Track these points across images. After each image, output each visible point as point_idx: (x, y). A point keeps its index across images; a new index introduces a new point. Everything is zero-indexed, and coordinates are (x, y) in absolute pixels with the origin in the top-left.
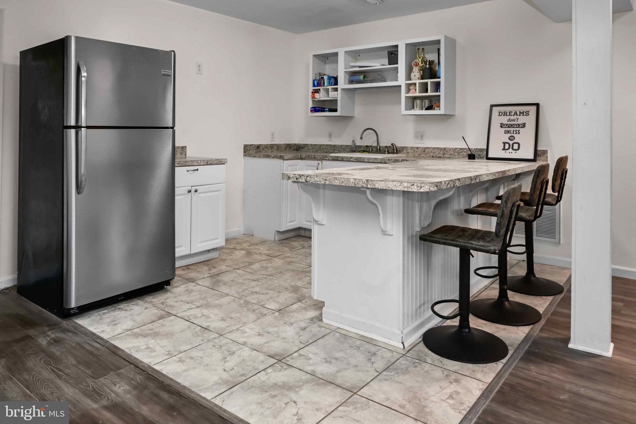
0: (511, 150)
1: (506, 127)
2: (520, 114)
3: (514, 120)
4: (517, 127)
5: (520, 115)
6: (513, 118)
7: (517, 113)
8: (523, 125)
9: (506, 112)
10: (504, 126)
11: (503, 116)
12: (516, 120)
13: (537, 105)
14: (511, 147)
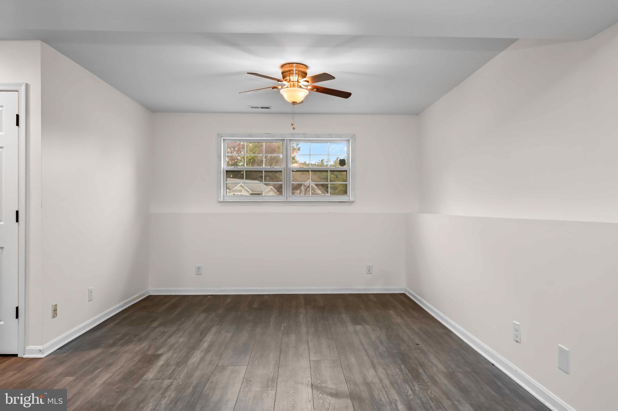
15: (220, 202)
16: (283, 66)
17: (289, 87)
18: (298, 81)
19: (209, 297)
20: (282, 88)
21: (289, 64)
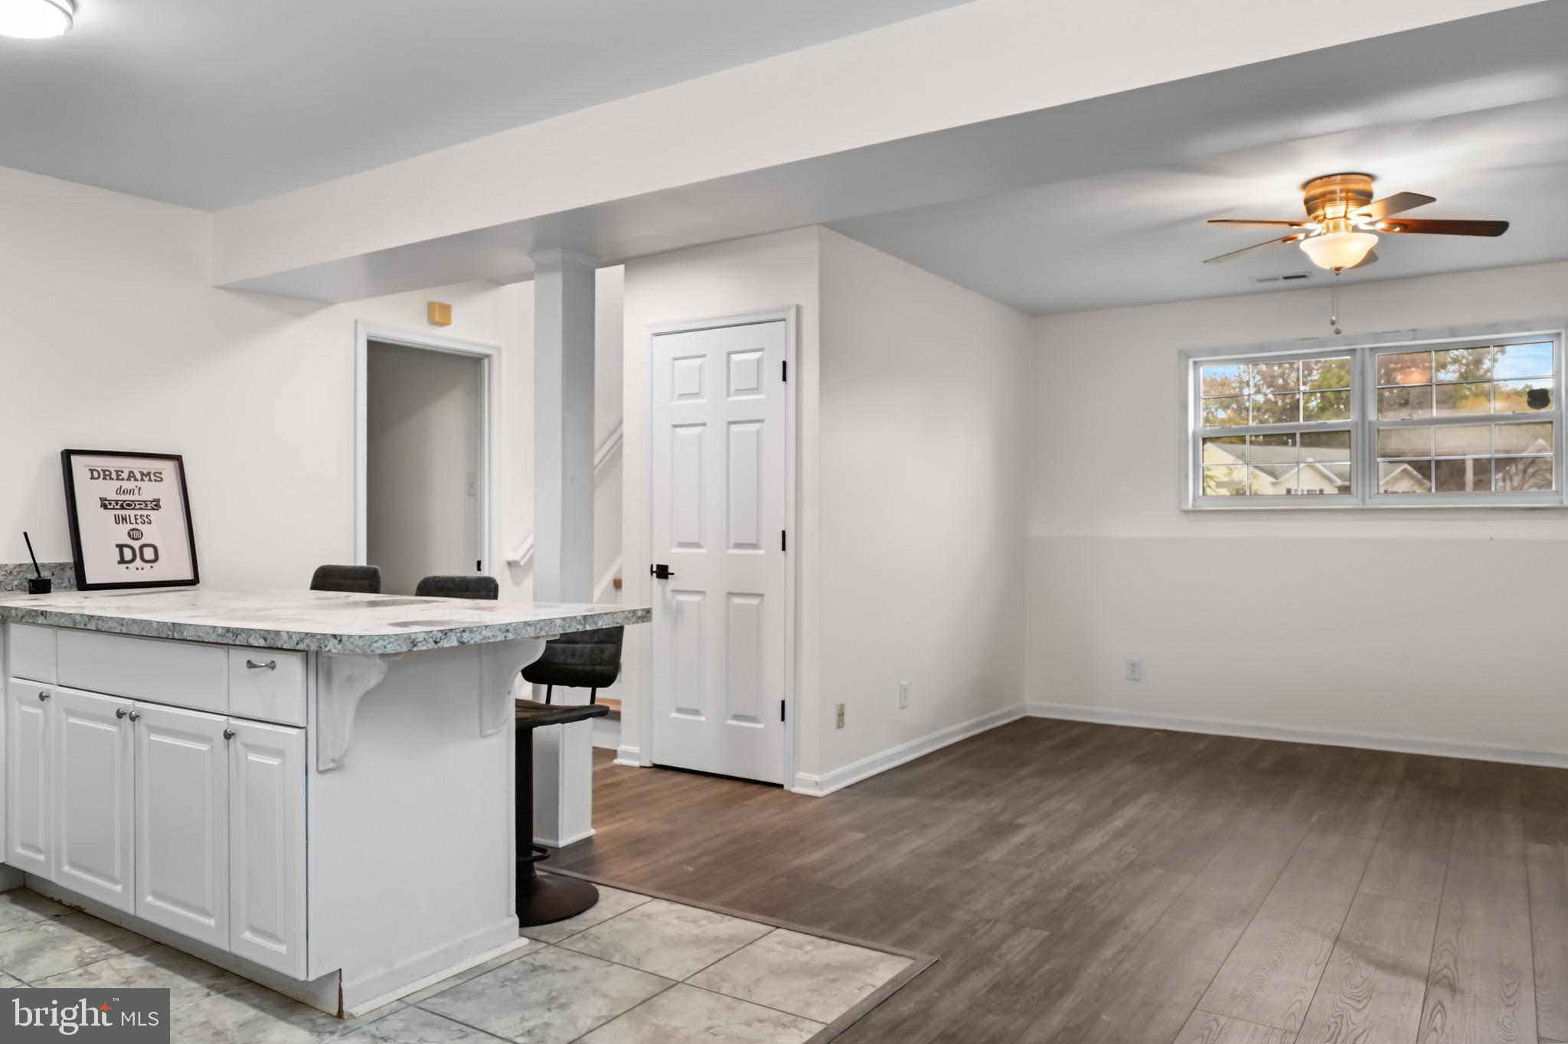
0: (138, 562)
1: (116, 507)
2: (142, 477)
3: (132, 492)
4: (141, 509)
5: (144, 480)
6: (128, 485)
7: (134, 476)
8: (154, 503)
9: (107, 471)
10: (110, 504)
11: (103, 479)
12: (136, 491)
13: (178, 459)
14: (138, 554)
15: (1186, 512)
16: (1306, 185)
17: (1324, 234)
18: (1345, 216)
19: (1157, 734)
20: (1307, 237)
21: (1321, 178)
